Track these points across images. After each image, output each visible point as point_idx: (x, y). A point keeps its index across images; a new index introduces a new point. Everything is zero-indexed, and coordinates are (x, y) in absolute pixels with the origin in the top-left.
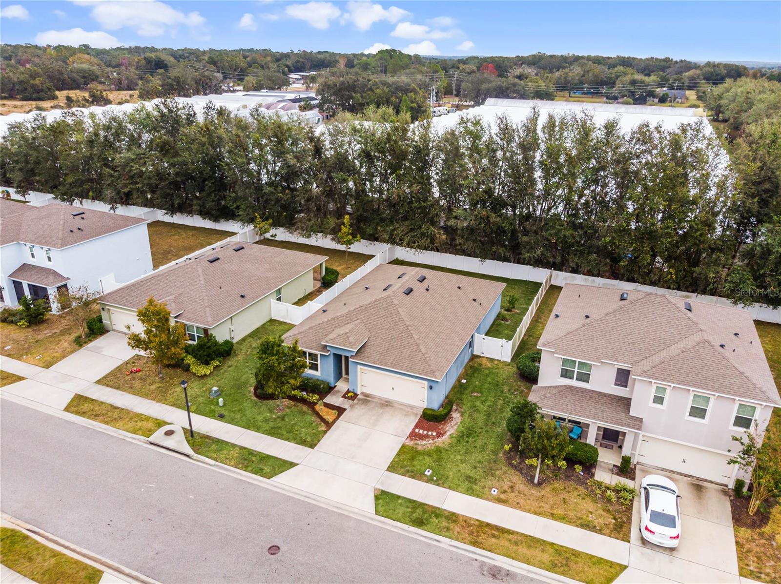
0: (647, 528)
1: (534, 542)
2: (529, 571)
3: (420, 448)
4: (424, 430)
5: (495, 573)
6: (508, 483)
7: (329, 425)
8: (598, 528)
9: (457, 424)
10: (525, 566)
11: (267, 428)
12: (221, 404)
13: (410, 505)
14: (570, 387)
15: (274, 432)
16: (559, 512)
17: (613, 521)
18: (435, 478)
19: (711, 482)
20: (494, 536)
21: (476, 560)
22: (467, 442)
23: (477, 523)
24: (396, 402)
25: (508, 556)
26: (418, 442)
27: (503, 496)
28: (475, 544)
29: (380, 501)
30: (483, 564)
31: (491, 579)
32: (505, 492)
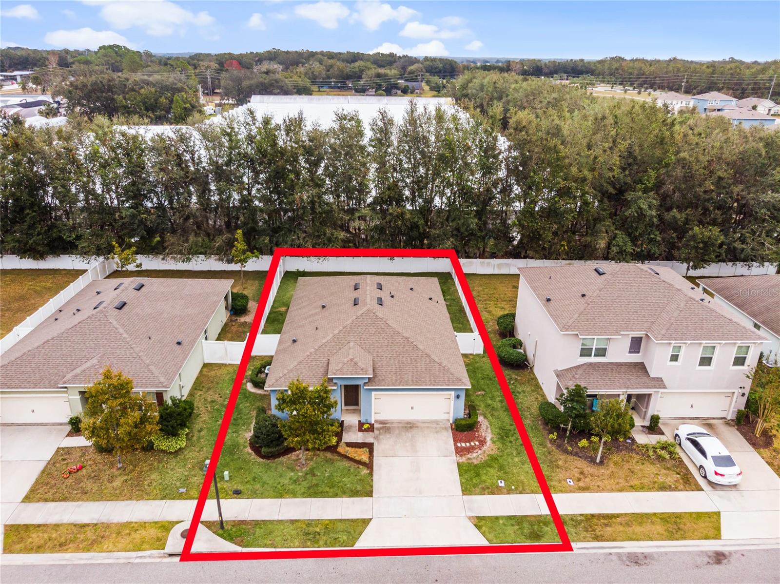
0: (716, 473)
1: (641, 518)
2: (657, 547)
3: (476, 462)
4: (465, 442)
5: (636, 560)
6: (576, 469)
7: (369, 466)
8: (673, 486)
9: (487, 428)
10: (650, 543)
11: (303, 490)
12: (227, 478)
13: (513, 522)
14: (590, 364)
15: (314, 492)
16: (636, 482)
17: (678, 476)
18: (513, 487)
19: (714, 418)
20: (606, 525)
21: (611, 554)
22: (511, 442)
23: (583, 518)
24: (418, 421)
25: (631, 539)
26: (469, 456)
27: (581, 484)
28: (597, 538)
29: (484, 528)
30: (619, 555)
31: (637, 567)
32: (579, 480)
